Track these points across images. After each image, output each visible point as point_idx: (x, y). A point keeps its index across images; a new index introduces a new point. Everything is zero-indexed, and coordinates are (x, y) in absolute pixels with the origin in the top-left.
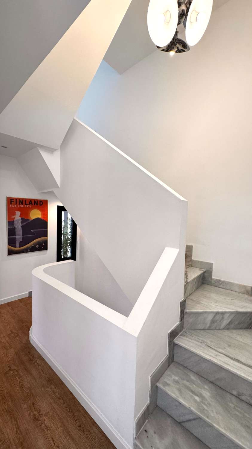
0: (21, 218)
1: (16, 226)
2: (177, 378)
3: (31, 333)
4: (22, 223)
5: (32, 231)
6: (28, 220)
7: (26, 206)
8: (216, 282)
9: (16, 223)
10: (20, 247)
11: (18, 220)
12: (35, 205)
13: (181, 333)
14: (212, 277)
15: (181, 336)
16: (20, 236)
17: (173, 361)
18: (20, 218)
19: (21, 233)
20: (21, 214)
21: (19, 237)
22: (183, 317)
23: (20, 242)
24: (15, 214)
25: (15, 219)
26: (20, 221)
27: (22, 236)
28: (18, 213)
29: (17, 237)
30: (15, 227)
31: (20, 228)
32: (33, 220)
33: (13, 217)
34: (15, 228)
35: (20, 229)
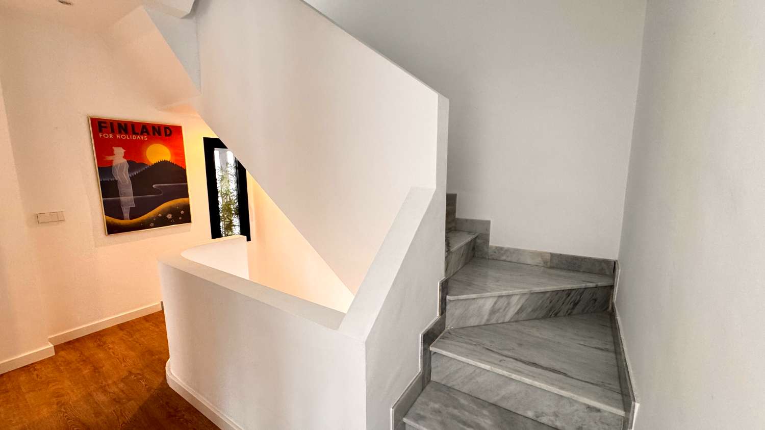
0: (128, 161)
1: (118, 178)
2: (437, 406)
3: (169, 370)
4: (130, 170)
5: (154, 186)
6: (143, 165)
7: (134, 137)
8: (495, 252)
9: (117, 170)
10: (131, 218)
11: (122, 166)
12: (154, 134)
13: (441, 335)
14: (489, 244)
15: (441, 340)
16: (129, 198)
17: (429, 381)
18: (125, 161)
19: (131, 190)
20: (125, 152)
21: (127, 198)
22: (445, 309)
23: (131, 208)
24: (112, 153)
25: (114, 164)
26: (126, 166)
27: (133, 197)
28: (119, 152)
29: (122, 199)
30: (116, 179)
31: (128, 181)
32: (155, 164)
33: (110, 158)
34: (116, 181)
35: (127, 183)
